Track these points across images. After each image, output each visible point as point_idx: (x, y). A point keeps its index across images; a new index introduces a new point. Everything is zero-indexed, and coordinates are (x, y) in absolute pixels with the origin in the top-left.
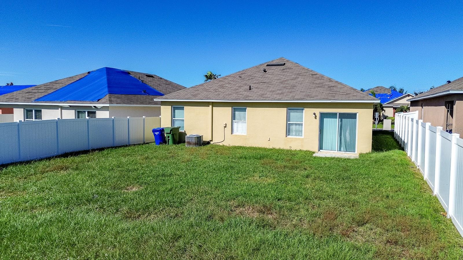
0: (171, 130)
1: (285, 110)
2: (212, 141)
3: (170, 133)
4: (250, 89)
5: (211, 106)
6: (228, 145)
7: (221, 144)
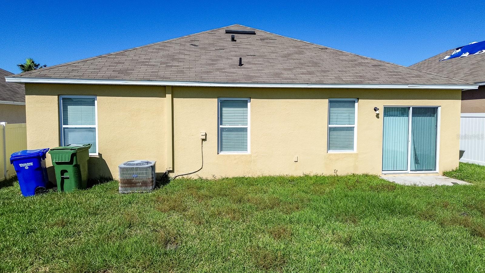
0: (73, 155)
1: (325, 102)
2: (173, 171)
3: (71, 163)
4: (241, 64)
5: (169, 96)
6: (210, 178)
7: (194, 177)
